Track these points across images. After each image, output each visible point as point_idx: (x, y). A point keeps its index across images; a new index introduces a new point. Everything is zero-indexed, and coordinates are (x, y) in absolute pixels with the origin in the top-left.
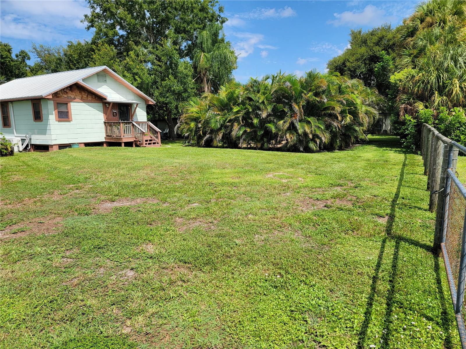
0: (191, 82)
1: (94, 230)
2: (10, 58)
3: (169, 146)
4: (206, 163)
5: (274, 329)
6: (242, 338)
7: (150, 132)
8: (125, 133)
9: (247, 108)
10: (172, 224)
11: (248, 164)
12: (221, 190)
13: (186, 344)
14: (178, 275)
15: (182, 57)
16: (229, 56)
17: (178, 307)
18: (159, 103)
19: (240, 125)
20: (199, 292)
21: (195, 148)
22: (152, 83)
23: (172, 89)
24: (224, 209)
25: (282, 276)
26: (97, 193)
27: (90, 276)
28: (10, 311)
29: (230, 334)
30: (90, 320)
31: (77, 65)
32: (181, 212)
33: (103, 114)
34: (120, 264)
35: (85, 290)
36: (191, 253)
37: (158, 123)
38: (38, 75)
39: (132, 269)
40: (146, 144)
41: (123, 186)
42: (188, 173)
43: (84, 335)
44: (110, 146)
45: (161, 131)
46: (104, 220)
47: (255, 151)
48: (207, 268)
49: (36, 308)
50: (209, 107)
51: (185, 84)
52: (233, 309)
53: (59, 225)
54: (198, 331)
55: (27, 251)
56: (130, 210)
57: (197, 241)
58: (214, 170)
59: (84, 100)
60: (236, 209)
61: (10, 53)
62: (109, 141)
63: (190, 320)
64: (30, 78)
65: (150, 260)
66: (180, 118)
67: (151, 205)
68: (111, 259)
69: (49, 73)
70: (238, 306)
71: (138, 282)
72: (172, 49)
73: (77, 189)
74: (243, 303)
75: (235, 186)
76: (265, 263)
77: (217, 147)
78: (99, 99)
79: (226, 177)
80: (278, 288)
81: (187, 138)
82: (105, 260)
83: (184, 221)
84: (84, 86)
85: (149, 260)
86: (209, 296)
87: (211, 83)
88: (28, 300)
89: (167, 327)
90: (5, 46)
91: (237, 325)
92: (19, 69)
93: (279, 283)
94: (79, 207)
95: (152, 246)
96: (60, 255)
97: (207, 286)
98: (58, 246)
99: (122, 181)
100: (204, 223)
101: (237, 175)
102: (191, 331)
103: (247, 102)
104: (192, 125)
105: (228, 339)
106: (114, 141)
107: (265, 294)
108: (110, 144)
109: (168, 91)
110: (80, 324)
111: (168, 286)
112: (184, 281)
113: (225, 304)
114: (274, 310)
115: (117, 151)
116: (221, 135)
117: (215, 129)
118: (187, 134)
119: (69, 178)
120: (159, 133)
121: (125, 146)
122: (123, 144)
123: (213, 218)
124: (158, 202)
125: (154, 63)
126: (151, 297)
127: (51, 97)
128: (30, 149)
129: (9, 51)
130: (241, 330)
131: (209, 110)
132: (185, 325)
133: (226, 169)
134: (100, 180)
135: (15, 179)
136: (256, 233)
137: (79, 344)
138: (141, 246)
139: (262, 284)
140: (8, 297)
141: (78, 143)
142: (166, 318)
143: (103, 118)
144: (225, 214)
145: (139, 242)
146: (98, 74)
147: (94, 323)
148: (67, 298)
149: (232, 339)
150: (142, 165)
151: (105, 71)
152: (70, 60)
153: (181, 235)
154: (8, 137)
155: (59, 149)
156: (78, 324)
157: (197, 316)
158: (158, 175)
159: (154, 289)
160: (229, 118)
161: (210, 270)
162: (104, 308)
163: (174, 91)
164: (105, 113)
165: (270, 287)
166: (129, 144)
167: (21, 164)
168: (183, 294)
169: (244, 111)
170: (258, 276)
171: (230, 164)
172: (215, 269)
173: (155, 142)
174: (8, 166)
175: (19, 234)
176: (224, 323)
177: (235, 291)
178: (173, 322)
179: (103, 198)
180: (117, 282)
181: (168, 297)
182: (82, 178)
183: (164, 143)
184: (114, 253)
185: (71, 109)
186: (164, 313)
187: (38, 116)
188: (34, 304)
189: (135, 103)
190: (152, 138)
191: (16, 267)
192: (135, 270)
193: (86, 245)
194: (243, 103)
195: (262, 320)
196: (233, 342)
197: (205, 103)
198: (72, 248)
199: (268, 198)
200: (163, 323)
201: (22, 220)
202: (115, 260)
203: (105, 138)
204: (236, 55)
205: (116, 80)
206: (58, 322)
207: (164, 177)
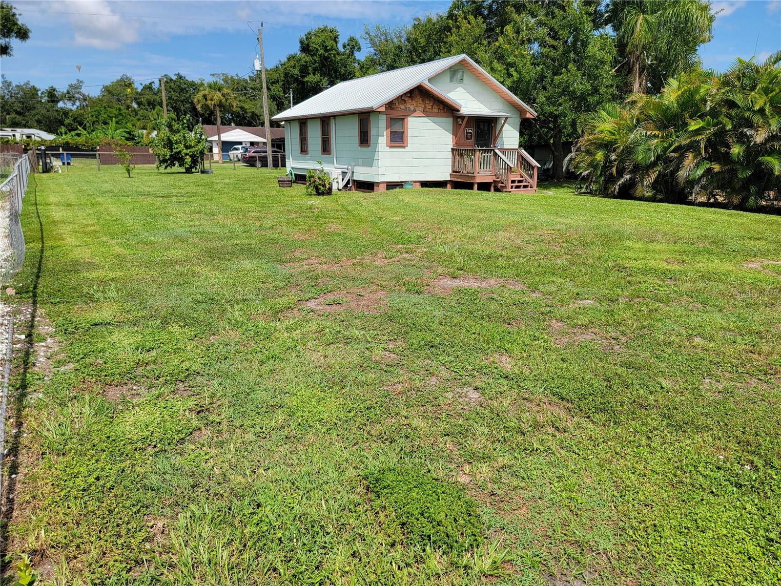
0: (608, 73)
1: (426, 318)
2: (336, 50)
3: (550, 193)
4: (615, 228)
5: (724, 560)
6: (657, 556)
7: (521, 167)
8: (481, 168)
9: (721, 123)
10: (543, 329)
11: (706, 236)
12: (640, 282)
13: (554, 530)
14: (547, 416)
15: (597, 26)
16: (695, 16)
17: (545, 468)
18: (544, 115)
19: (700, 157)
20: (583, 454)
21: (597, 199)
22: (536, 81)
23: (571, 89)
24: (642, 319)
25: (756, 469)
26: (432, 262)
27: (418, 385)
28: (320, 408)
29: (634, 541)
30: (415, 449)
31: (423, 56)
32: (562, 312)
33: (451, 136)
34: (459, 377)
35: (411, 403)
36: (573, 385)
37: (537, 151)
38: (369, 74)
39: (477, 389)
40: (512, 187)
41: (471, 255)
42: (581, 243)
43: (406, 466)
44: (456, 188)
45: (539, 166)
46: (440, 304)
47: (725, 211)
48: (600, 417)
49: (349, 412)
50: (638, 121)
51: (596, 78)
52: (645, 501)
53: (381, 302)
54: (575, 517)
55: (343, 332)
56: (479, 296)
57: (585, 367)
58: (630, 243)
59: (427, 114)
60: (668, 322)
61: (336, 43)
62: (456, 180)
63: (564, 494)
64: (359, 79)
65: (505, 382)
66: (577, 143)
67: (512, 292)
68: (448, 367)
69: (384, 71)
70: (655, 499)
71: (484, 411)
72: (581, 13)
73: (407, 252)
74: (665, 495)
75: (671, 278)
76: (720, 435)
77: (642, 199)
78: (448, 110)
79: (654, 259)
80: (744, 489)
81: (585, 179)
82: (438, 366)
83: (565, 327)
84: (430, 89)
85: (502, 381)
86: (601, 466)
87: (648, 73)
88: (342, 399)
89: (526, 494)
90: (331, 32)
91: (649, 531)
92: (346, 67)
93: (748, 481)
94: (408, 279)
95: (509, 360)
96: (381, 345)
97: (597, 447)
98: (379, 333)
99: (470, 247)
100: (602, 337)
101: (679, 257)
102: (565, 513)
103: (724, 110)
104: (600, 155)
105: (630, 548)
106: (462, 181)
107: (712, 492)
108: (457, 185)
109: (562, 94)
110: (402, 450)
111: (530, 429)
112: (557, 429)
113: (630, 487)
114: (728, 526)
115: (466, 197)
116: (653, 176)
117: (644, 165)
118: (587, 172)
119: (396, 234)
120: (536, 169)
121: (478, 190)
122: (476, 186)
123: (620, 331)
124: (524, 288)
125: (545, 42)
126: (502, 440)
127: (383, 109)
128: (351, 187)
129: (335, 39)
130: (656, 540)
131: (636, 126)
132: (554, 500)
133: (655, 244)
134: (439, 241)
135: (332, 229)
136: (708, 375)
137: (400, 478)
138: (491, 356)
139: (708, 472)
140: (319, 389)
141: (412, 182)
142: (523, 479)
143: (451, 143)
144: (644, 327)
145: (489, 348)
146: (452, 69)
147: (420, 455)
148: (388, 408)
149: (636, 550)
150: (502, 223)
151: (463, 63)
152: (414, 47)
153: (558, 350)
154: (327, 168)
155: (387, 189)
156: (400, 449)
157: (576, 492)
158: (528, 242)
159: (508, 428)
160: (677, 144)
161: (606, 421)
162: (434, 436)
163: (574, 92)
164: (455, 133)
165: (726, 483)
166: (484, 187)
167: (339, 208)
168: (554, 449)
169: (712, 130)
170: (702, 455)
171: (665, 234)
172: (615, 423)
173: (527, 184)
174: (325, 210)
175: (334, 307)
176: (623, 519)
177: (652, 471)
178: (534, 489)
179: (440, 270)
180: (454, 404)
181: (529, 447)
182: (413, 235)
183: (541, 187)
184: (451, 358)
185: (407, 128)
186: (522, 470)
187: (364, 139)
188: (348, 407)
189: (502, 116)
190: (522, 177)
191: (330, 351)
192: (481, 391)
193: (416, 339)
194: (714, 113)
195: (702, 536)
196: (639, 556)
197: (629, 115)
198: (396, 339)
199: (742, 311)
200: (519, 486)
201: (339, 288)
202: (452, 369)
203: (450, 175)
204: (712, 12)
205: (478, 77)
206: (375, 439)
207: (538, 247)
